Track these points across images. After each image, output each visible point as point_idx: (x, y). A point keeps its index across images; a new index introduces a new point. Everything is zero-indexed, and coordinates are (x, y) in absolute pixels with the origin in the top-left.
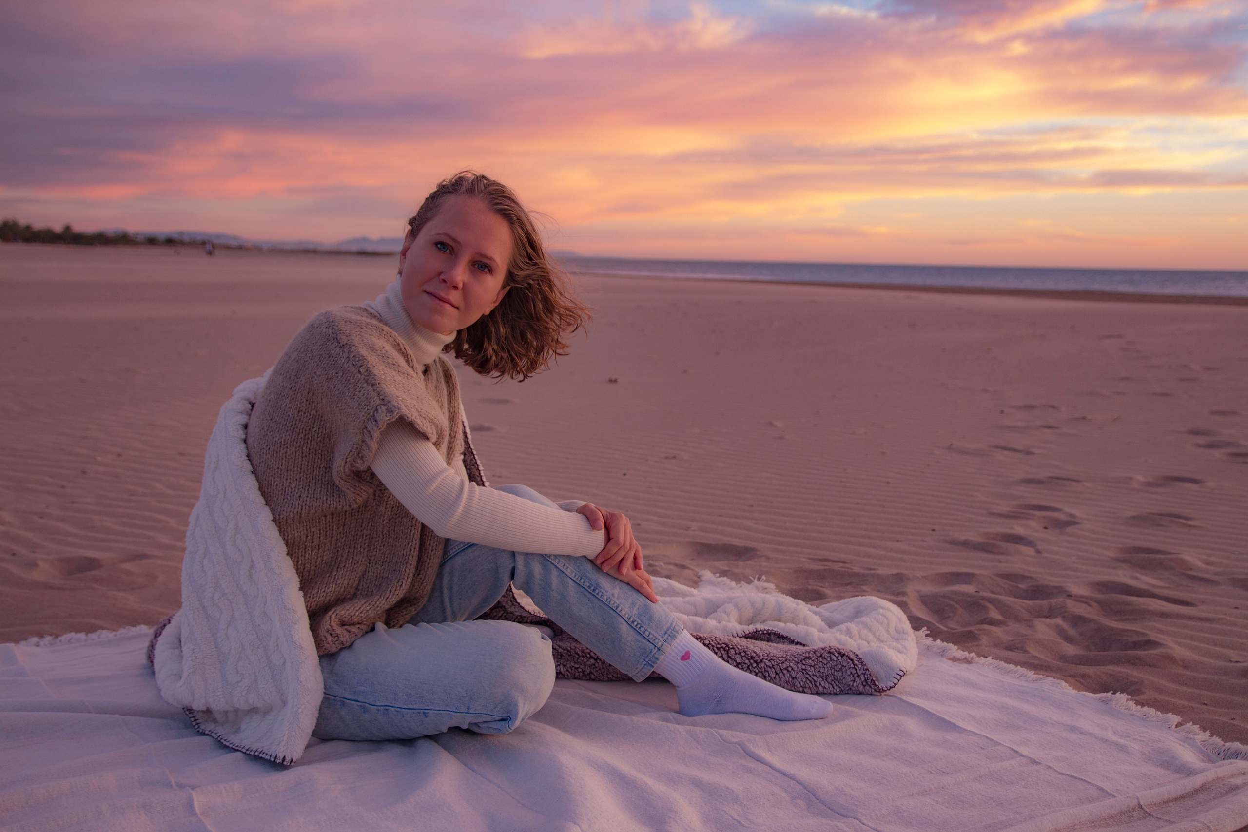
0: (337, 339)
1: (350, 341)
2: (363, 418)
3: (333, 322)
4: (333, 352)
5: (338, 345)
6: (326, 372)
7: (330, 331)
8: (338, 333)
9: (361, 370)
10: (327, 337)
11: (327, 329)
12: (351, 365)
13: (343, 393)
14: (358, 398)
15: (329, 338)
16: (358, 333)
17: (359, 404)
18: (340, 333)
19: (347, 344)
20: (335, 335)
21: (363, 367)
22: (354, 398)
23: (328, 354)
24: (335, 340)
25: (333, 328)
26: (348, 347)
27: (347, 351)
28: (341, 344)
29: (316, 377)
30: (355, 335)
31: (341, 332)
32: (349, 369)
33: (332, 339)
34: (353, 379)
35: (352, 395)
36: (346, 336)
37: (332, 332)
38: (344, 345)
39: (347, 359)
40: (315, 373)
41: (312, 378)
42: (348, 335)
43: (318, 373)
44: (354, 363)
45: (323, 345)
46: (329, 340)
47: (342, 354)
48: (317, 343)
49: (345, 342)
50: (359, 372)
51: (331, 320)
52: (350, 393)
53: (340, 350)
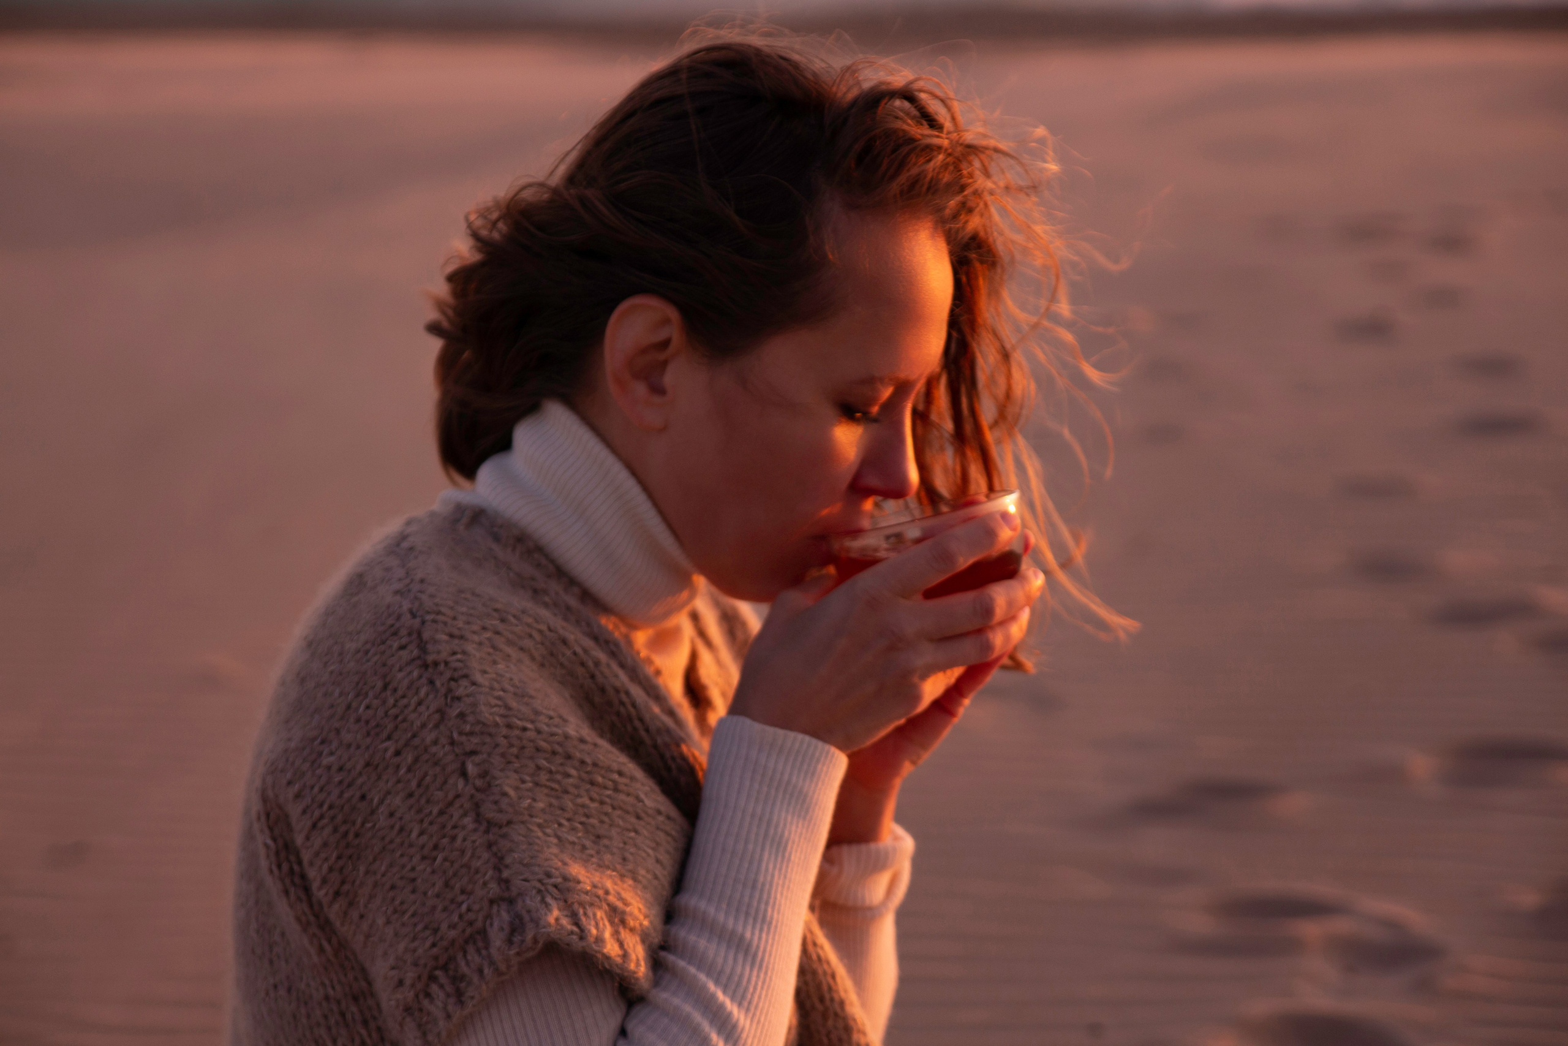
0: (419, 634)
1: (459, 656)
2: (453, 933)
3: (422, 581)
4: (400, 675)
5: (419, 658)
6: (368, 740)
7: (406, 605)
8: (429, 617)
9: (471, 768)
10: (390, 621)
11: (398, 598)
12: (443, 740)
13: (401, 830)
14: (447, 864)
15: (397, 625)
16: (488, 635)
17: (447, 885)
18: (434, 621)
19: (446, 663)
20: (418, 620)
21: (477, 759)
22: (435, 859)
23: (384, 676)
24: (415, 636)
25: (416, 598)
26: (448, 674)
27: (443, 690)
28: (430, 658)
29: (335, 744)
30: (476, 638)
31: (440, 618)
32: (434, 749)
33: (404, 632)
34: (441, 789)
35: (431, 845)
36: (451, 636)
37: (411, 612)
38: (436, 664)
39: (437, 716)
40: (338, 731)
41: (323, 742)
42: (456, 632)
43: (347, 737)
44: (455, 735)
45: (373, 645)
46: (395, 634)
47: (427, 695)
48: (359, 633)
49: (444, 655)
50: (464, 774)
51: (419, 575)
52: (424, 838)
53: (420, 677)
